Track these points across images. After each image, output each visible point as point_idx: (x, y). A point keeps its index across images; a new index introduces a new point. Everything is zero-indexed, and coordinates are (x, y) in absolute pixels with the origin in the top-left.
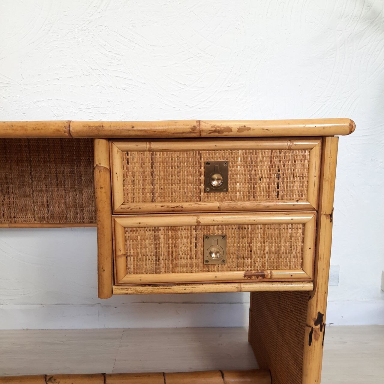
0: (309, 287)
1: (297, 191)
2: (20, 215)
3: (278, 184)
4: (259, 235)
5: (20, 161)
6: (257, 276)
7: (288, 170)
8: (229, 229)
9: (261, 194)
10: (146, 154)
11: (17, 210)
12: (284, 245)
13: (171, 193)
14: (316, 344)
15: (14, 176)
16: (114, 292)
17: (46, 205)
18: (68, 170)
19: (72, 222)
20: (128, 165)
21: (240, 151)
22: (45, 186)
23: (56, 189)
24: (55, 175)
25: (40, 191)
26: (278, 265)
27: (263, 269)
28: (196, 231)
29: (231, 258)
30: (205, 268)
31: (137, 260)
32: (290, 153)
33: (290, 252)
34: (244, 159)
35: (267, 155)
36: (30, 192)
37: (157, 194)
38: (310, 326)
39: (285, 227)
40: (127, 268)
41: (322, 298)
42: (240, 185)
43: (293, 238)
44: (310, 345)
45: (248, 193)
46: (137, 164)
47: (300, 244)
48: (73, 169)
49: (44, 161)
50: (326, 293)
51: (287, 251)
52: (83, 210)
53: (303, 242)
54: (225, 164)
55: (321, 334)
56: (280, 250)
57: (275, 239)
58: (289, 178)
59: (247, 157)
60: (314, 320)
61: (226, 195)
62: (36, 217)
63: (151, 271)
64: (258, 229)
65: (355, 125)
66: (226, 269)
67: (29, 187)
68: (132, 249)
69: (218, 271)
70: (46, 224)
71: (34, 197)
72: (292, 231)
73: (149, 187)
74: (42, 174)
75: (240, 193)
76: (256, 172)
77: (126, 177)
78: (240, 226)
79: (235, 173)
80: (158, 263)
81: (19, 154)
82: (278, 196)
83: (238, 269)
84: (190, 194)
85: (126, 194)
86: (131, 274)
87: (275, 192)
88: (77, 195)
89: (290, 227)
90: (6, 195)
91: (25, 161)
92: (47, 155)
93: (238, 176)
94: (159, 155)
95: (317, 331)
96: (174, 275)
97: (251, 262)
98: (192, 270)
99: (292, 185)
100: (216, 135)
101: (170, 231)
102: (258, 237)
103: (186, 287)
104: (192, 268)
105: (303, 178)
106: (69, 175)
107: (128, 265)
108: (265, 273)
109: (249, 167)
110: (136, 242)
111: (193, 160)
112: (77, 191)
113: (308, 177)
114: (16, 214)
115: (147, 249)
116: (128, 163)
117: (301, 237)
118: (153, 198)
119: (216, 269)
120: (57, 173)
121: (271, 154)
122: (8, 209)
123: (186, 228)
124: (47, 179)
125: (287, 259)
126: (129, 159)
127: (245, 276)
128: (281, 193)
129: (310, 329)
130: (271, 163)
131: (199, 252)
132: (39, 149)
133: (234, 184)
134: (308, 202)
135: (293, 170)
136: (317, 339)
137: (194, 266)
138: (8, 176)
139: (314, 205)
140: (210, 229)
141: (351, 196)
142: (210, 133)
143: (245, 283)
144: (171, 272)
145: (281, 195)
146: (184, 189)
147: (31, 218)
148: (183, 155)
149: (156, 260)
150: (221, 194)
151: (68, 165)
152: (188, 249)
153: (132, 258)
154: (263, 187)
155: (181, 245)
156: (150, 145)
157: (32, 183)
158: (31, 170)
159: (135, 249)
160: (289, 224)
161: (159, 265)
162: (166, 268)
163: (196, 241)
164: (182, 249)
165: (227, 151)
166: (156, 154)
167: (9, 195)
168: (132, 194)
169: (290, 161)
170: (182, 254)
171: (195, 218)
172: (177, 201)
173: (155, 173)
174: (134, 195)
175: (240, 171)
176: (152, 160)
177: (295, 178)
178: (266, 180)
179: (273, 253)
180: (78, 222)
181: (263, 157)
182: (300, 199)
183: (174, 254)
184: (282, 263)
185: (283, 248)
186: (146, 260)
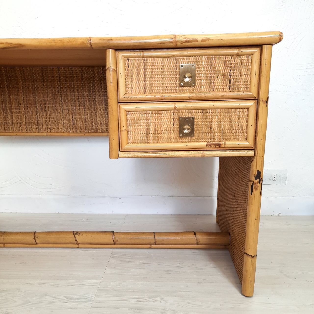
0: (251, 153)
1: (243, 85)
2: (54, 127)
3: (230, 80)
4: (217, 116)
5: (53, 87)
6: (215, 145)
7: (237, 70)
8: (196, 112)
9: (218, 88)
10: (140, 60)
11: (52, 123)
12: (234, 124)
13: (157, 87)
14: (256, 193)
15: (49, 99)
16: (120, 155)
17: (71, 120)
18: (87, 94)
19: (89, 132)
20: (128, 68)
21: (203, 57)
22: (71, 106)
23: (78, 108)
24: (77, 97)
25: (67, 109)
26: (230, 138)
27: (220, 141)
28: (174, 114)
29: (197, 133)
30: (180, 140)
31: (135, 134)
32: (238, 58)
33: (239, 129)
34: (207, 62)
35: (222, 60)
36: (60, 110)
37: (148, 88)
38: (252, 181)
39: (235, 111)
40: (128, 139)
41: (260, 161)
42: (204, 81)
43: (240, 119)
44: (251, 194)
45: (209, 87)
46: (134, 67)
47: (245, 123)
48: (90, 93)
49: (70, 88)
50: (263, 157)
51: (236, 128)
52: (97, 123)
53: (247, 122)
54: (194, 66)
55: (259, 186)
56: (231, 127)
57: (228, 120)
58: (237, 76)
59: (209, 61)
60: (254, 176)
61: (194, 88)
62: (65, 128)
63: (144, 142)
64: (216, 112)
65: (283, 35)
66: (194, 141)
67: (60, 107)
68: (131, 127)
69: (189, 142)
70: (72, 133)
71: (63, 114)
72: (239, 113)
73: (142, 83)
74: (69, 97)
75: (204, 87)
76: (215, 72)
77: (127, 76)
78: (204, 110)
79: (200, 73)
80: (148, 136)
81: (53, 83)
82: (230, 89)
83: (202, 141)
84: (170, 88)
85: (127, 88)
86: (130, 143)
87: (228, 86)
88: (93, 112)
89: (238, 111)
90: (44, 112)
91: (57, 88)
92: (72, 83)
93: (203, 74)
94: (149, 61)
95: (257, 184)
96: (159, 144)
97: (211, 136)
98: (171, 141)
99: (240, 81)
100: (187, 44)
101: (156, 114)
102: (216, 118)
103: (167, 153)
104: (171, 140)
105: (247, 76)
106: (87, 97)
107: (129, 137)
108: (221, 143)
109: (210, 68)
110: (134, 121)
111: (172, 64)
112: (93, 110)
113: (251, 75)
114: (51, 126)
115: (141, 126)
116: (128, 66)
117: (246, 118)
118: (145, 90)
119: (187, 140)
120: (79, 96)
121: (225, 59)
122: (46, 122)
123: (167, 112)
124: (72, 101)
125: (236, 134)
126: (129, 64)
127: (207, 145)
128: (232, 87)
129: (252, 182)
130: (225, 65)
131: (176, 129)
132: (66, 79)
133: (200, 80)
134: (251, 93)
135: (240, 70)
136: (256, 189)
137: (173, 139)
138: (45, 99)
139: (255, 95)
140: (183, 113)
141: (297, 116)
142: (183, 43)
143: (207, 151)
144: (157, 143)
145: (232, 88)
146: (165, 85)
147: (62, 129)
148: (165, 60)
149: (147, 134)
150: (191, 88)
151: (86, 90)
152: (168, 126)
153: (131, 132)
154: (219, 83)
155: (163, 124)
156: (143, 53)
157: (62, 103)
158: (61, 94)
159: (133, 127)
160: (237, 109)
161: (149, 138)
162: (154, 140)
163: (174, 121)
164: (165, 126)
165: (195, 57)
166: (147, 60)
167: (46, 112)
168: (131, 88)
169: (238, 64)
170: (165, 130)
171: (173, 104)
172: (161, 93)
173: (146, 73)
174: (132, 89)
175: (204, 72)
176: (144, 64)
177: (242, 75)
178: (222, 77)
179: (227, 129)
180: (93, 132)
181: (220, 61)
182: (245, 91)
183: (159, 130)
184: (233, 136)
185: (233, 125)
186: (141, 134)
